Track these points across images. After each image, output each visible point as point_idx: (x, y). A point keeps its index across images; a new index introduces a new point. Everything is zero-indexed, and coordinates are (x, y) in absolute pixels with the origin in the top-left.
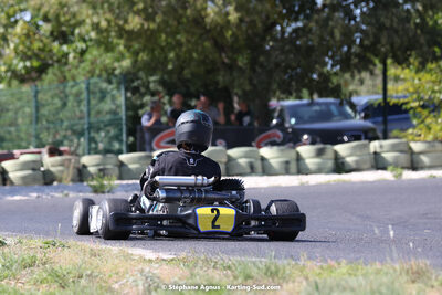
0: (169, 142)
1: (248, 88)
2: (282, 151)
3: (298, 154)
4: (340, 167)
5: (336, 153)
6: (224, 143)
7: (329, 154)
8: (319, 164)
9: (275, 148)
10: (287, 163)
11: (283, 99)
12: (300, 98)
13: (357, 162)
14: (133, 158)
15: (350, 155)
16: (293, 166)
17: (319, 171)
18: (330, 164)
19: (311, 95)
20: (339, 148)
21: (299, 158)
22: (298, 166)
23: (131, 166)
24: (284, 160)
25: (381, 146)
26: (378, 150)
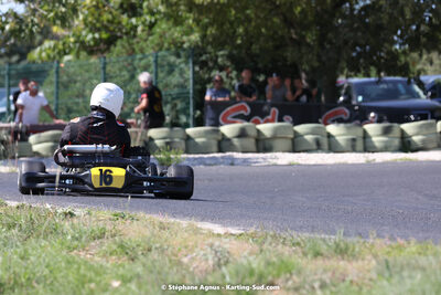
0: (235, 117)
1: (316, 64)
2: (348, 128)
3: (365, 132)
4: (406, 145)
5: (402, 131)
6: (291, 119)
7: (396, 133)
8: (383, 142)
9: (342, 125)
10: (354, 140)
11: (351, 76)
12: (369, 76)
13: (423, 141)
14: (199, 132)
15: (417, 134)
16: (360, 144)
17: (385, 149)
18: (397, 142)
19: (378, 73)
20: (405, 126)
21: (366, 136)
22: (365, 143)
23: (198, 140)
24: (350, 137)
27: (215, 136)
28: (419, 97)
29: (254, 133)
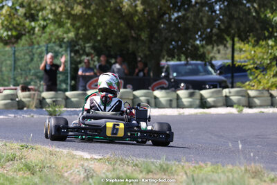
0: (96, 85)
1: (148, 53)
2: (168, 93)
3: (178, 95)
4: (203, 104)
5: (201, 95)
6: (131, 87)
7: (197, 96)
8: (190, 102)
9: (163, 91)
10: (171, 101)
12: (180, 60)
13: (214, 101)
14: (74, 95)
15: (210, 97)
16: (174, 103)
17: (190, 106)
18: (198, 102)
19: (186, 58)
20: (204, 93)
21: (178, 98)
22: (177, 103)
23: (73, 99)
24: (169, 98)
25: (230, 92)
26: (228, 94)
28: (212, 74)
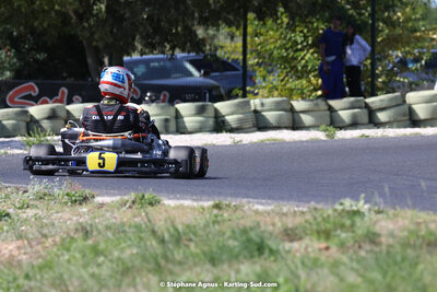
0: (24, 98)
2: (162, 108)
3: (177, 111)
4: (220, 125)
5: (216, 110)
8: (201, 122)
10: (167, 120)
14: (7, 114)
15: (232, 114)
18: (211, 122)
20: (219, 105)
21: (178, 116)
22: (177, 123)
24: (163, 117)
25: (262, 105)
26: (259, 108)
27: (24, 118)
29: (63, 114)
